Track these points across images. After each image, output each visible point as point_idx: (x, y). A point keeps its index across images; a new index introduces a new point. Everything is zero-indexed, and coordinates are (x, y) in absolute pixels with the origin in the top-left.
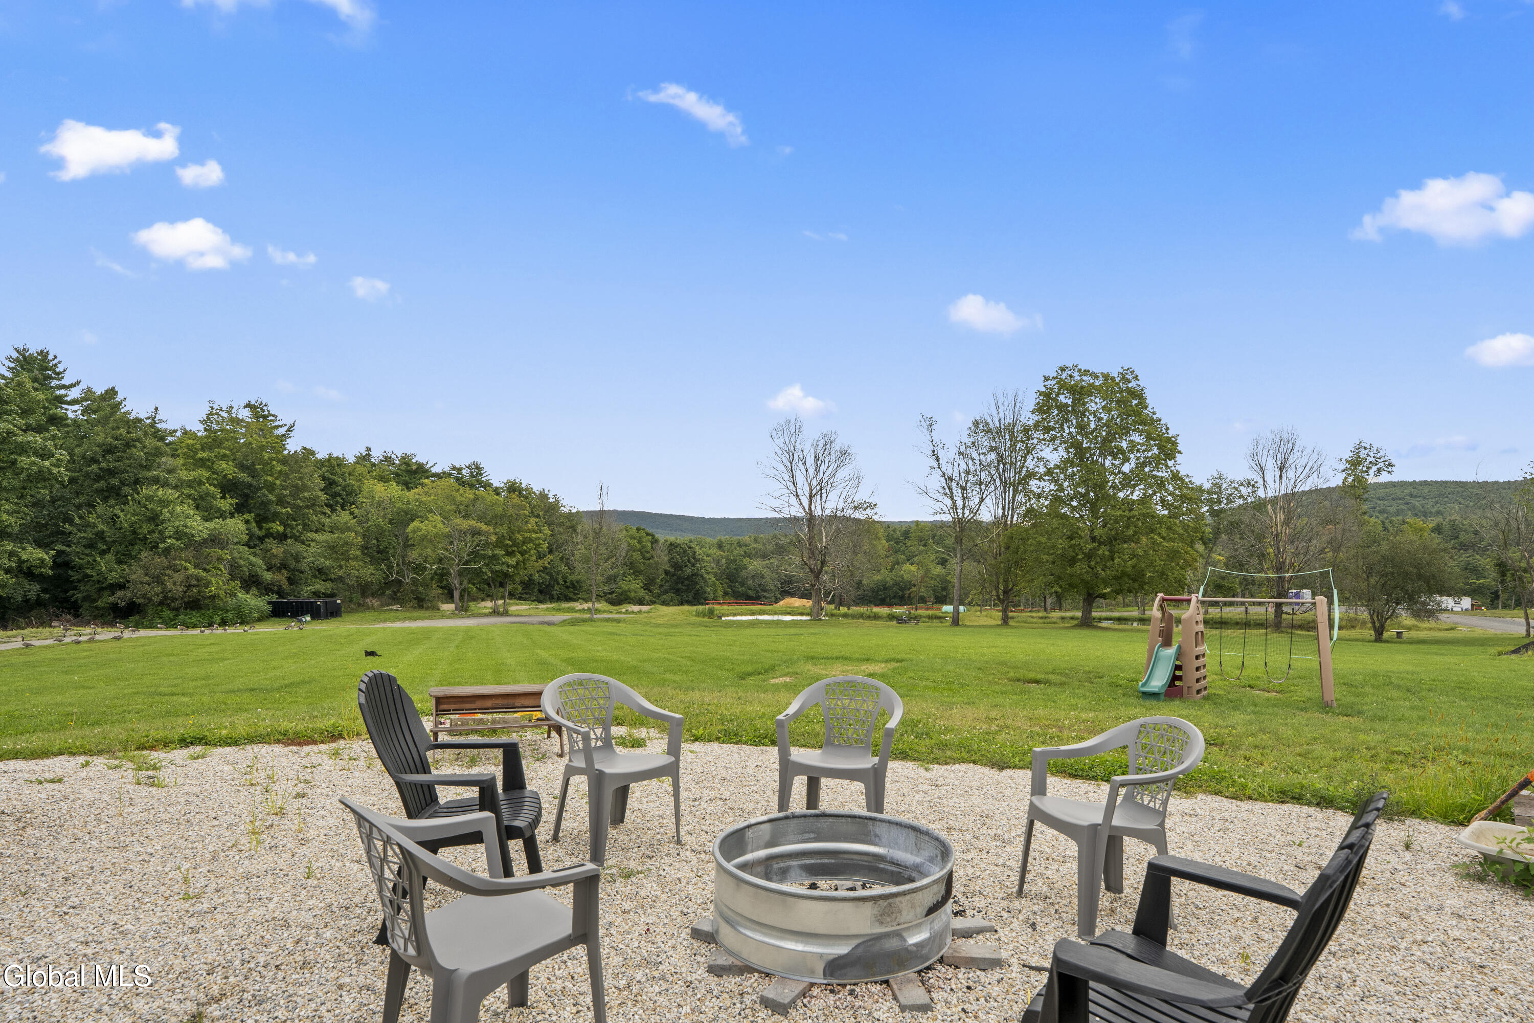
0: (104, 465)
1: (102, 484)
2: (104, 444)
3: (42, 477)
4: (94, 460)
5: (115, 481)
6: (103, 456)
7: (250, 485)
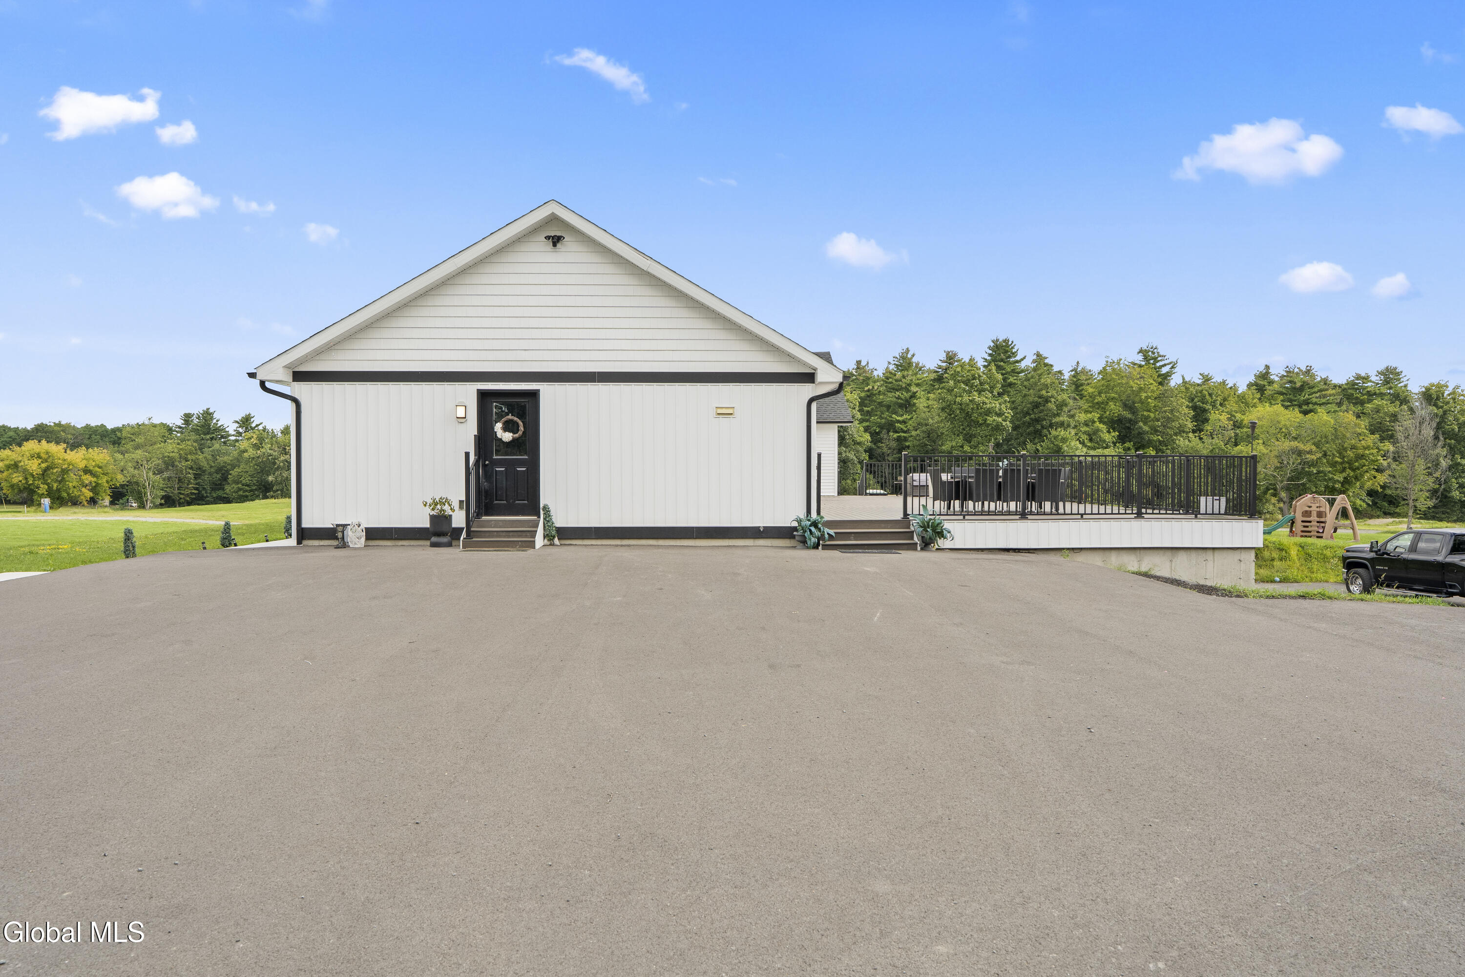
0: (1033, 416)
1: (1031, 429)
2: (1033, 402)
3: (998, 428)
4: (1028, 413)
5: (1039, 427)
6: (1033, 410)
7: (1130, 420)
